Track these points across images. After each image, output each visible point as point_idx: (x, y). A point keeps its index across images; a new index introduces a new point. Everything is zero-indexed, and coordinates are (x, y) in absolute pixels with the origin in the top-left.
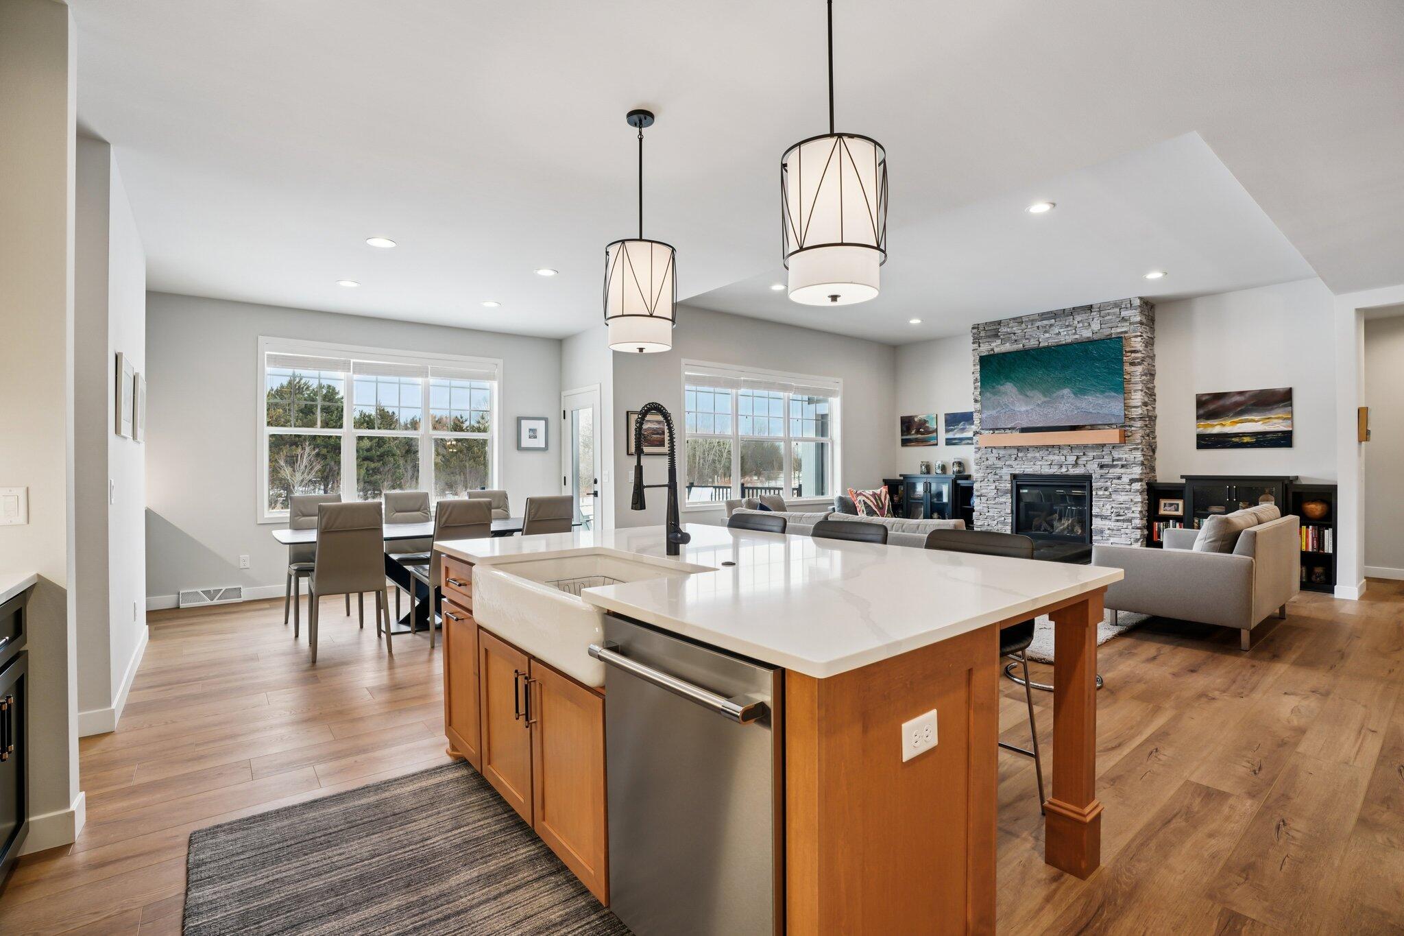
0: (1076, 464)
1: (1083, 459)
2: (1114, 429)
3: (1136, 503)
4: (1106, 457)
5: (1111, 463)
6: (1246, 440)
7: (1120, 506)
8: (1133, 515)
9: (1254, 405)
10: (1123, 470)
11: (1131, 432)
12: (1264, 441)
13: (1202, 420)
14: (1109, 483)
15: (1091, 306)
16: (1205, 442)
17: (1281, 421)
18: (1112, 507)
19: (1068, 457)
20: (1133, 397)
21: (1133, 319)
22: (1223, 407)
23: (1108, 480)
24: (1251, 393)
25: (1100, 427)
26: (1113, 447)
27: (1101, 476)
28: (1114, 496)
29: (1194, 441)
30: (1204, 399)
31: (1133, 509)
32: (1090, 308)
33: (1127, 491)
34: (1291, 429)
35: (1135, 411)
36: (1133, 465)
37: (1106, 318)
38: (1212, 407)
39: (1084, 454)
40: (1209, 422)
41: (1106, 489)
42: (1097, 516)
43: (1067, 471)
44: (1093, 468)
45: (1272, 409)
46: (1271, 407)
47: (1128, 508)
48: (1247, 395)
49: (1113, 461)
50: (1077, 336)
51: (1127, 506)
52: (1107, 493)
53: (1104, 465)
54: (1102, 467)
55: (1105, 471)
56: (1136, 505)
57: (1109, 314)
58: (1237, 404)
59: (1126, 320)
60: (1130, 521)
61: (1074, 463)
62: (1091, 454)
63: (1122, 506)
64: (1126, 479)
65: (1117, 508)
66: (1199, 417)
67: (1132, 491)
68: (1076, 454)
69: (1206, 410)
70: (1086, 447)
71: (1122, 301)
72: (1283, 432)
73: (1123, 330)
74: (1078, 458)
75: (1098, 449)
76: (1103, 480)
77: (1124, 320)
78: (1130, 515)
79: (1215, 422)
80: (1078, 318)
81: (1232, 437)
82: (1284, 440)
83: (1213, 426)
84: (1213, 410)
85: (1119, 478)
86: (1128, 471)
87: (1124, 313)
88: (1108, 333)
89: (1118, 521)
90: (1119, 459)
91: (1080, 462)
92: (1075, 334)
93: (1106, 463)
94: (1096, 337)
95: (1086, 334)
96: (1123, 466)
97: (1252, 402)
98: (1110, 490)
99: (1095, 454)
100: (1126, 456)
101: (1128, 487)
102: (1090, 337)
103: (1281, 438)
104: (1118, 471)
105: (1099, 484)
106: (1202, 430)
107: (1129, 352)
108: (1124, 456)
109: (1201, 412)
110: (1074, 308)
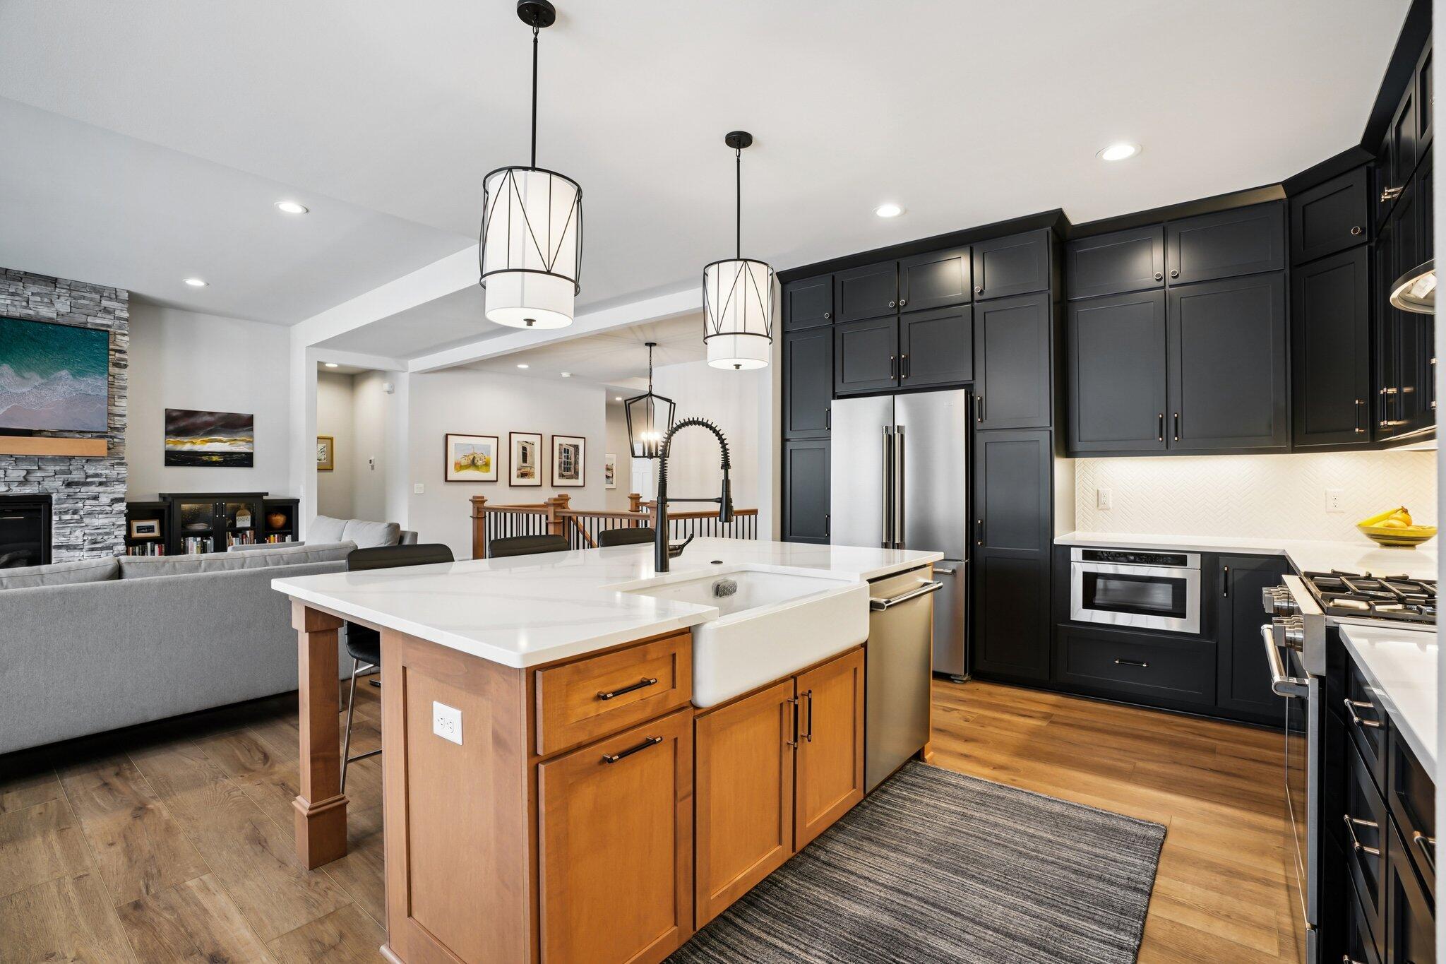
0: (25, 482)
1: (38, 475)
2: (89, 438)
3: (120, 526)
4: (74, 472)
5: (84, 480)
6: (215, 458)
7: (96, 531)
8: (116, 541)
9: (222, 426)
10: (101, 489)
11: (113, 444)
12: (231, 461)
13: (172, 437)
14: (80, 505)
15: (56, 279)
16: (174, 459)
17: (244, 443)
18: (85, 534)
19: (9, 472)
20: (116, 404)
21: (118, 313)
22: (193, 424)
23: (79, 500)
24: (220, 415)
25: (66, 434)
26: (87, 461)
27: (68, 495)
28: (87, 520)
29: (161, 458)
30: (174, 414)
31: (116, 533)
32: (54, 281)
33: (107, 513)
34: (252, 451)
35: (120, 420)
36: (115, 483)
37: (79, 301)
38: (182, 424)
39: (39, 468)
40: (179, 439)
41: (75, 512)
42: (59, 547)
43: (7, 491)
44: (54, 486)
45: (237, 432)
46: (236, 430)
47: (107, 534)
48: (217, 416)
49: (87, 477)
50: (31, 312)
51: (107, 530)
52: (76, 517)
53: (73, 482)
54: (69, 485)
55: (71, 490)
56: (119, 529)
57: (84, 298)
58: (208, 424)
59: (109, 313)
60: (110, 548)
61: (22, 479)
62: (51, 468)
63: (100, 531)
64: (105, 499)
65: (91, 534)
66: (168, 433)
67: (114, 512)
68: (25, 467)
69: (176, 426)
70: (41, 458)
71: (104, 288)
72: (246, 453)
73: (105, 322)
74: (29, 472)
75: (63, 462)
76: (71, 501)
77: (106, 310)
78: (111, 540)
79: (185, 440)
80: (35, 289)
81: (203, 455)
82: (245, 460)
83: (184, 443)
84: (184, 426)
85: (96, 498)
86: (109, 489)
87: (105, 303)
88: (84, 320)
89: (92, 549)
90: (96, 475)
91: (31, 478)
92: (27, 307)
93: (76, 480)
94: (60, 320)
95: (46, 312)
96: (101, 484)
97: (221, 424)
98: (82, 513)
99: (58, 468)
100: (107, 472)
101: (108, 508)
102: (53, 319)
103: (244, 459)
104: (94, 489)
105: (65, 506)
106: (170, 447)
107: (113, 350)
108: (104, 472)
109: (171, 428)
110: (26, 273)
